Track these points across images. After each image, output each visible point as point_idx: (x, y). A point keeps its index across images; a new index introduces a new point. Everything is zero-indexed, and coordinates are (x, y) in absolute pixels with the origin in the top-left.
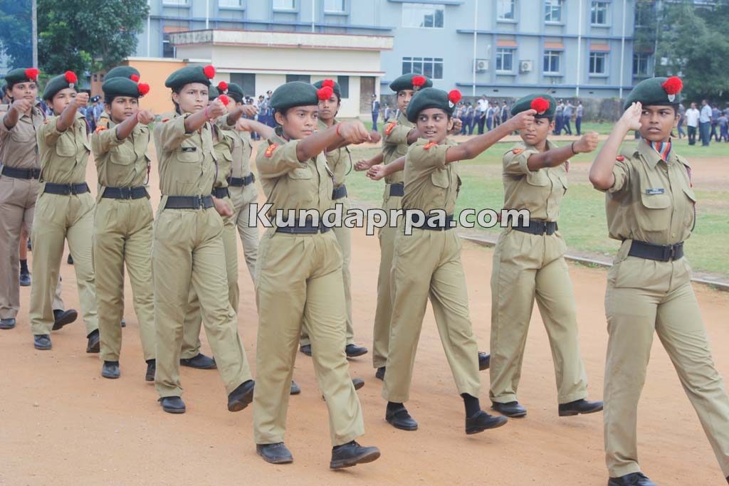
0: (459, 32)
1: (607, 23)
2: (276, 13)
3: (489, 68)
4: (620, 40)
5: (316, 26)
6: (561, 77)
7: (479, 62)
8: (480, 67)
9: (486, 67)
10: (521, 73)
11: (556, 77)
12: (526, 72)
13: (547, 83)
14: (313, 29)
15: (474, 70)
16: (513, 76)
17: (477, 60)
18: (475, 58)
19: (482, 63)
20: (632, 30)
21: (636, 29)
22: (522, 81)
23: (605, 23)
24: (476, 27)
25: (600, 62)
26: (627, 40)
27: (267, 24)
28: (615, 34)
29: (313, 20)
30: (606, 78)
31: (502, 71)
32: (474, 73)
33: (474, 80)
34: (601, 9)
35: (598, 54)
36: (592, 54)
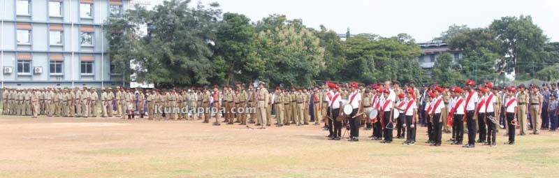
4: (100, 54)
6: (62, 76)
7: (6, 68)
8: (6, 71)
10: (34, 74)
11: (59, 76)
12: (39, 74)
13: (54, 80)
16: (30, 76)
17: (4, 67)
18: (2, 66)
19: (8, 69)
20: (108, 48)
21: (110, 47)
22: (36, 79)
24: (3, 48)
25: (89, 67)
26: (105, 54)
28: (97, 51)
30: (93, 76)
31: (23, 73)
32: (2, 74)
33: (2, 79)
35: (87, 62)
36: (83, 62)
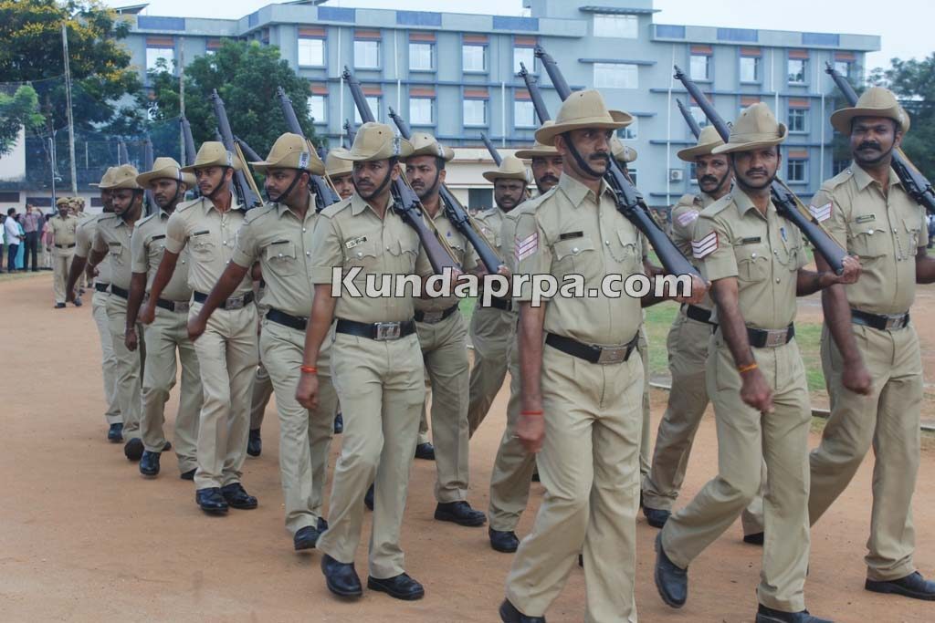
0: (652, 143)
1: (806, 130)
2: (466, 128)
3: (683, 177)
4: (819, 147)
5: (506, 140)
7: (673, 171)
8: (674, 176)
9: (680, 177)
14: (504, 144)
15: (668, 180)
17: (671, 170)
18: (668, 167)
19: (676, 173)
20: (831, 137)
21: (835, 135)
23: (803, 130)
24: (669, 138)
25: (799, 169)
26: (827, 147)
27: (458, 140)
28: (814, 141)
29: (504, 135)
30: (805, 185)
32: (668, 183)
33: (668, 189)
34: (799, 115)
35: (797, 161)
36: (790, 161)
